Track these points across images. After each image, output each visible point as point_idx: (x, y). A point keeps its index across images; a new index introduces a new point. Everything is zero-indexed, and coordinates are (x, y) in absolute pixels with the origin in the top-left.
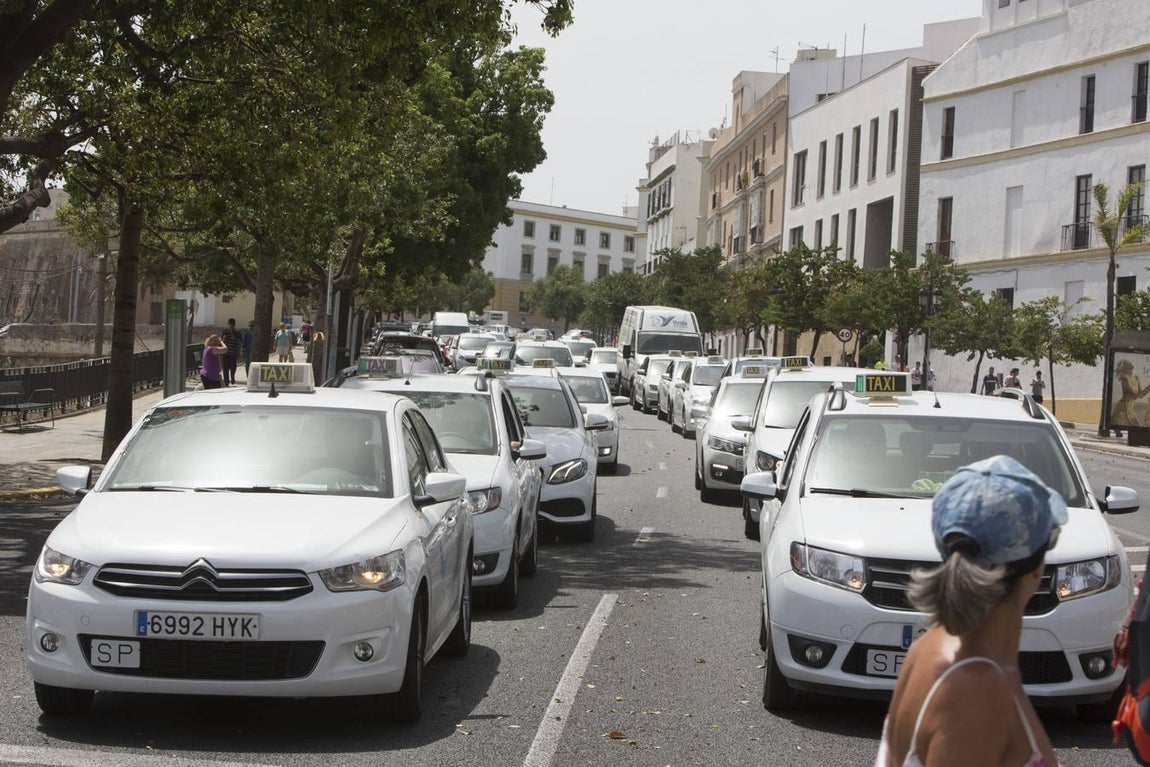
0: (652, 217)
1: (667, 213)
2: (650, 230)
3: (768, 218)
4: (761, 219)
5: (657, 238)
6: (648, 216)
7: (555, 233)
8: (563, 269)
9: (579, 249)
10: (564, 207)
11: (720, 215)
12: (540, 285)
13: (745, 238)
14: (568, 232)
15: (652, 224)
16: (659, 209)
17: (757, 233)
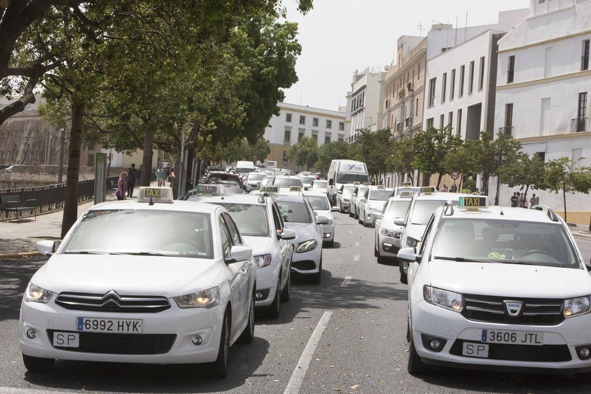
0: (354, 112)
1: (361, 110)
2: (352, 119)
3: (415, 113)
4: (411, 114)
5: (357, 123)
6: (352, 112)
7: (302, 120)
8: (306, 139)
9: (315, 128)
10: (308, 106)
11: (390, 111)
12: (295, 148)
13: (403, 124)
14: (309, 120)
15: (354, 116)
16: (357, 108)
17: (409, 121)
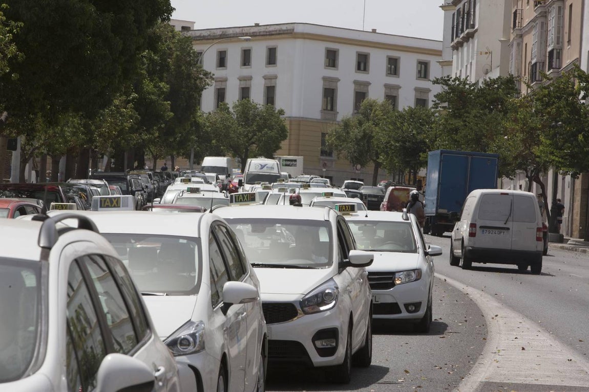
0: (456, 41)
1: (470, 36)
2: (455, 57)
3: (566, 39)
4: (559, 40)
5: (462, 66)
6: (452, 40)
7: (362, 63)
8: (371, 106)
9: (392, 80)
10: (374, 31)
11: (521, 36)
13: (544, 63)
14: (378, 61)
15: (457, 49)
16: (462, 31)
17: (555, 56)
